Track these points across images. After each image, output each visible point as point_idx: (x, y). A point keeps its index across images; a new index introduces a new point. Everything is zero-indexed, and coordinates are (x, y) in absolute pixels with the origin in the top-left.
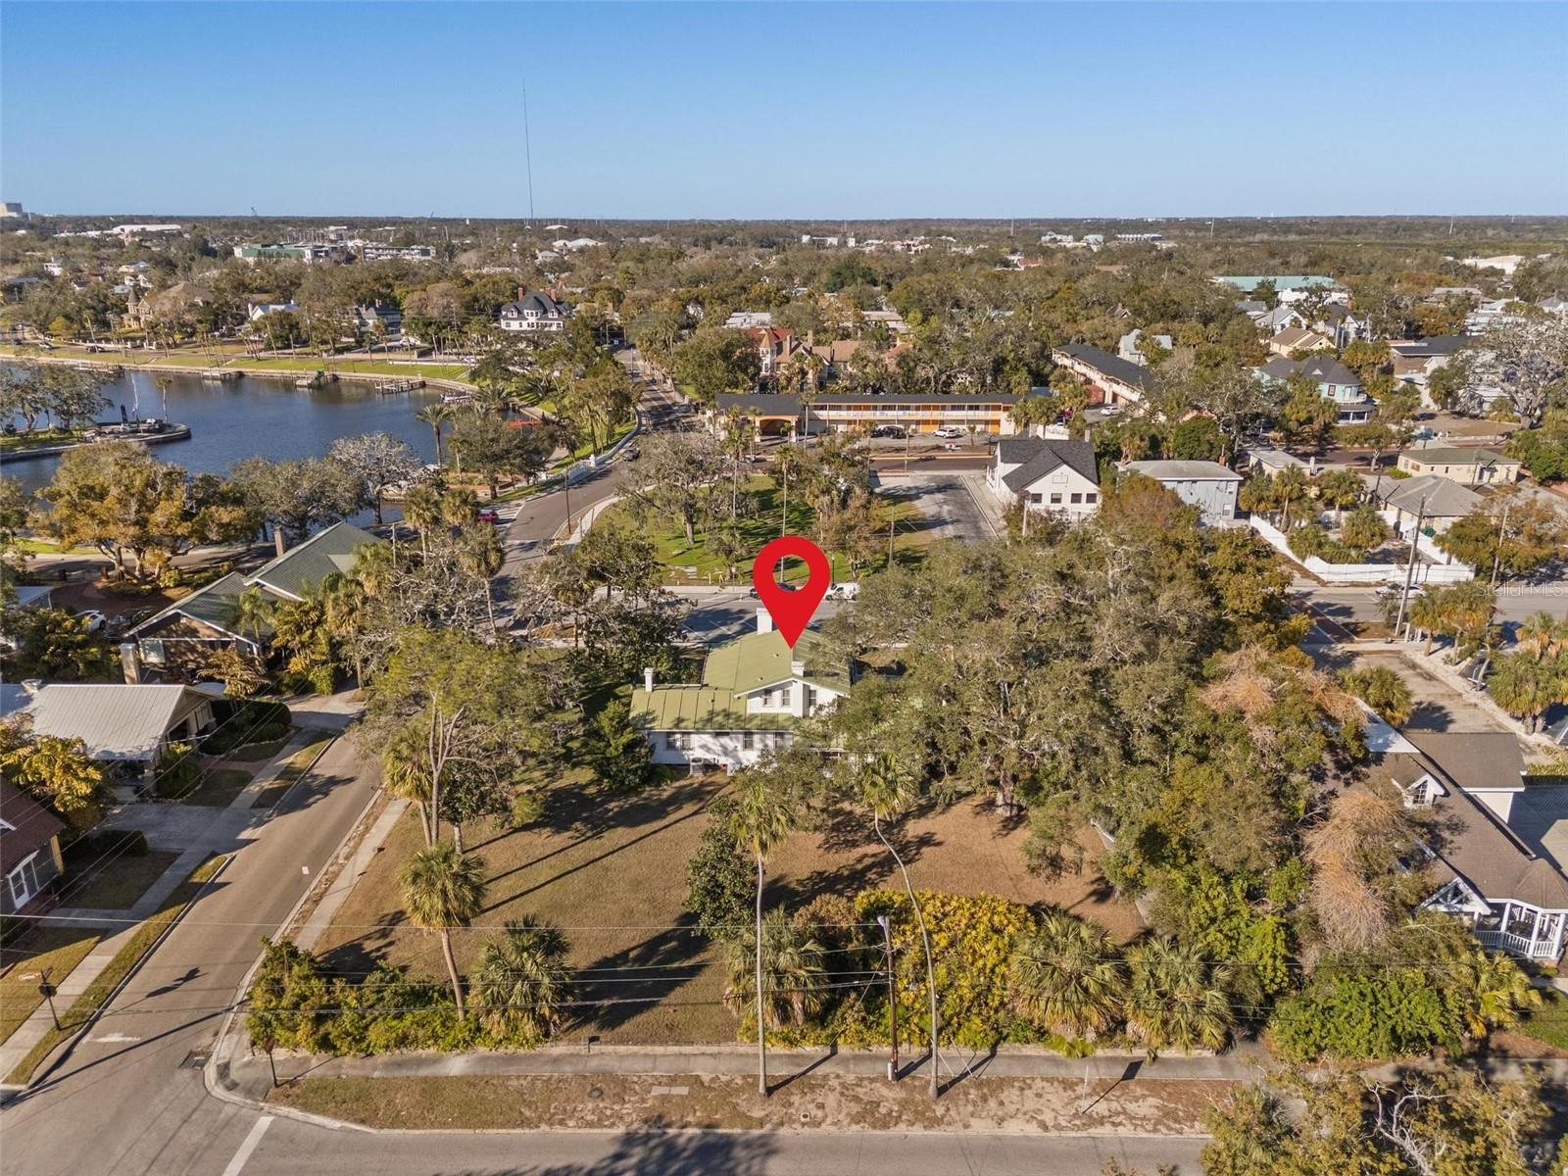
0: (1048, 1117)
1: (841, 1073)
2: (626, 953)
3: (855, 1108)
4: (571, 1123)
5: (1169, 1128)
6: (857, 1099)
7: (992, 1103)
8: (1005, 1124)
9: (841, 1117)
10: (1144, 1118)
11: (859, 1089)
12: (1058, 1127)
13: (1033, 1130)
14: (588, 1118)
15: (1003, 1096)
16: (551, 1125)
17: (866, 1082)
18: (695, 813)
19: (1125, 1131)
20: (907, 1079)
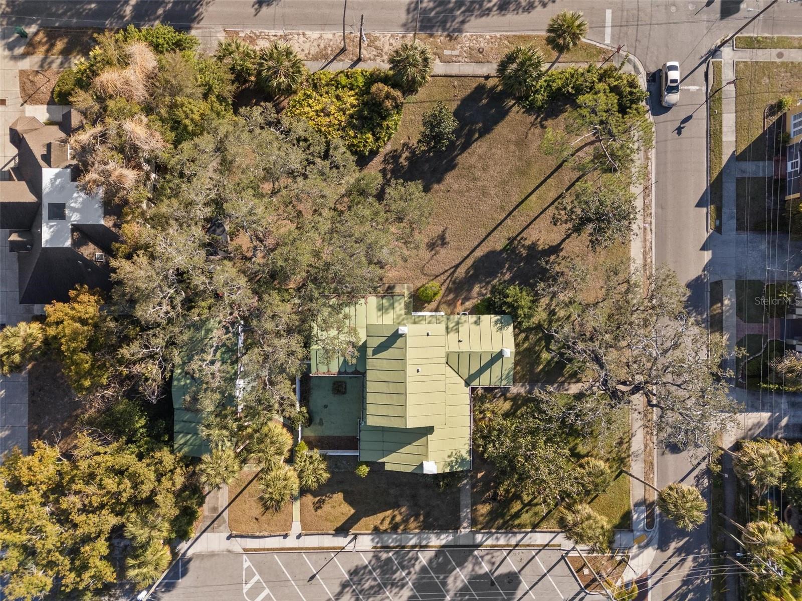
0: (302, 39)
1: (382, 63)
2: (481, 136)
3: (377, 43)
4: (488, 37)
5: (255, 33)
6: (377, 48)
7: (322, 46)
8: (319, 36)
9: (383, 39)
10: (263, 39)
11: (375, 53)
12: (298, 35)
13: (308, 33)
14: (482, 39)
15: (318, 49)
16: (495, 37)
17: (372, 58)
18: (457, 267)
19: (273, 32)
20: (355, 59)
